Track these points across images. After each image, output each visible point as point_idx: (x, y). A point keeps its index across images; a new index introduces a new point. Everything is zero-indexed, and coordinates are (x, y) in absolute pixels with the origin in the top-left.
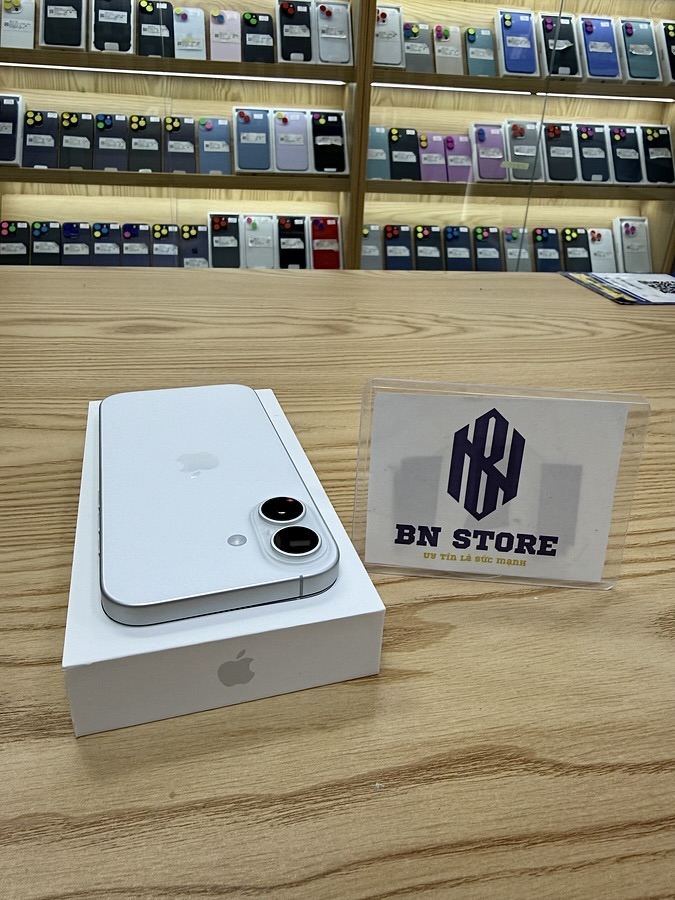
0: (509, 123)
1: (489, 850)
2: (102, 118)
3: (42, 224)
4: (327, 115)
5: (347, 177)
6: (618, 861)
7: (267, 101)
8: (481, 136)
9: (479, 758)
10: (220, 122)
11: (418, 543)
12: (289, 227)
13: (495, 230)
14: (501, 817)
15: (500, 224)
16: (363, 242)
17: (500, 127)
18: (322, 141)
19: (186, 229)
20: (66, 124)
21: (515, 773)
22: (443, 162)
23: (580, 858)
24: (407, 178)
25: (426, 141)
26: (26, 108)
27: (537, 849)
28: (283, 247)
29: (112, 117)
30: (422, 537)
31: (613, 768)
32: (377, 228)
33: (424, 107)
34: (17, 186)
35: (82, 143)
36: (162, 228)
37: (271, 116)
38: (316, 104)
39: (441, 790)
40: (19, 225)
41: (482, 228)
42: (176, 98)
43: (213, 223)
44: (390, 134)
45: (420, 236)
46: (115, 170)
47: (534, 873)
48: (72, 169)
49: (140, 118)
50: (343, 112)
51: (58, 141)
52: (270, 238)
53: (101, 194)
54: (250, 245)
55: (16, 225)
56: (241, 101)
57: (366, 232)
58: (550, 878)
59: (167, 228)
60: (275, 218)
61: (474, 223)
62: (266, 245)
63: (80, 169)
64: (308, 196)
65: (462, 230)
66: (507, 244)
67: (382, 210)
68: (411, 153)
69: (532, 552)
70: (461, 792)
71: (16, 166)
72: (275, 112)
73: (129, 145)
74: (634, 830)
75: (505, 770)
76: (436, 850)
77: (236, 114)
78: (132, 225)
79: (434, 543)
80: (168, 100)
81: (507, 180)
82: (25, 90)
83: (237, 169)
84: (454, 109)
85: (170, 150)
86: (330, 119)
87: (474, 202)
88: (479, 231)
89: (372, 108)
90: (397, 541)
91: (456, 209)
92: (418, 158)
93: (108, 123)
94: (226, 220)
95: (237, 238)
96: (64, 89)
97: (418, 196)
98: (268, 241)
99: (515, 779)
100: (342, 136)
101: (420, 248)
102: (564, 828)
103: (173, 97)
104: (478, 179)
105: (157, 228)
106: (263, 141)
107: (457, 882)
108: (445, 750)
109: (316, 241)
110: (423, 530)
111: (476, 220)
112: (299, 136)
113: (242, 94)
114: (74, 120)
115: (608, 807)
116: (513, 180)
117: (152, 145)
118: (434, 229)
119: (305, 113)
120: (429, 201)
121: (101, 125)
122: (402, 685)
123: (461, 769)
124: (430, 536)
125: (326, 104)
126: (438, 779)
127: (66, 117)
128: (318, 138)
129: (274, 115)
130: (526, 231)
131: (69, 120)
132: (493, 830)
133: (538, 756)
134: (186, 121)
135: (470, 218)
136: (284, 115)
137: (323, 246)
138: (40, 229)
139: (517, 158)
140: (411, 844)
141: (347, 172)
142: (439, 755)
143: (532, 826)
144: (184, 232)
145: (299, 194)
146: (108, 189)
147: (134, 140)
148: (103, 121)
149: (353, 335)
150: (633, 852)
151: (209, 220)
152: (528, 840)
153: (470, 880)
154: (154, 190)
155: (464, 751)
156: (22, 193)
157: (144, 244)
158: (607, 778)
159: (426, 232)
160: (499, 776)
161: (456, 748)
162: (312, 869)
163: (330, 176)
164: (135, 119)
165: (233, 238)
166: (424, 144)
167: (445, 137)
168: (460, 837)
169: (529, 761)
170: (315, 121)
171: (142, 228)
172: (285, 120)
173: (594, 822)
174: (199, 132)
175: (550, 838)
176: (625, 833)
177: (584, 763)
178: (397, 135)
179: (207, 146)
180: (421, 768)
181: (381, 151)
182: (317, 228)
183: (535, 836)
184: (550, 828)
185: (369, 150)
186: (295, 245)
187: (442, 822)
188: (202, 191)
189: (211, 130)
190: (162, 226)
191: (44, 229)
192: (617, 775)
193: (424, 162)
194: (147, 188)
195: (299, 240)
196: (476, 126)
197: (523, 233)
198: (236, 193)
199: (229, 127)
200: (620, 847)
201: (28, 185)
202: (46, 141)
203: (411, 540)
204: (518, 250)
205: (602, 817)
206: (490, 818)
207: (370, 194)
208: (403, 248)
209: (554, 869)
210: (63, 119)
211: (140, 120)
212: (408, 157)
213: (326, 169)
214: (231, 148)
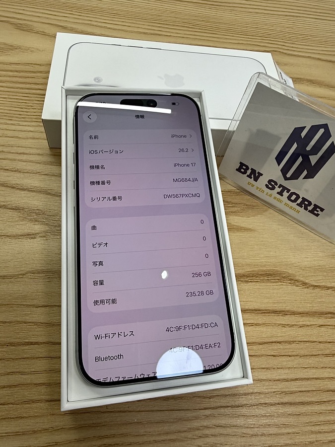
1: (267, 314)
6: (319, 327)
9: (271, 275)
11: (248, 176)
14: (275, 302)
21: (285, 284)
23: (304, 323)
27: (287, 317)
30: (251, 174)
31: (328, 288)
47: (284, 326)
58: (290, 329)
69: (306, 209)
70: (260, 289)
74: (330, 315)
79: (256, 179)
90: (237, 170)
99: (285, 286)
102: (300, 310)
108: (256, 269)
110: (253, 171)
115: (321, 304)
122: (241, 234)
123: (262, 279)
124: (255, 175)
126: (251, 282)
132: (271, 307)
133: (297, 278)
142: (253, 271)
143: (287, 308)
150: (326, 324)
152: (284, 313)
153: (257, 325)
155: (264, 271)
158: (324, 292)
160: (278, 284)
161: (261, 269)
168: (256, 307)
169: (292, 280)
173: (314, 310)
175: (294, 313)
176: (326, 316)
177: (315, 284)
180: (244, 276)
183: (288, 311)
184: (295, 309)
192: (329, 291)
200: (321, 321)
203: (244, 173)
205: (318, 308)
209: (293, 326)
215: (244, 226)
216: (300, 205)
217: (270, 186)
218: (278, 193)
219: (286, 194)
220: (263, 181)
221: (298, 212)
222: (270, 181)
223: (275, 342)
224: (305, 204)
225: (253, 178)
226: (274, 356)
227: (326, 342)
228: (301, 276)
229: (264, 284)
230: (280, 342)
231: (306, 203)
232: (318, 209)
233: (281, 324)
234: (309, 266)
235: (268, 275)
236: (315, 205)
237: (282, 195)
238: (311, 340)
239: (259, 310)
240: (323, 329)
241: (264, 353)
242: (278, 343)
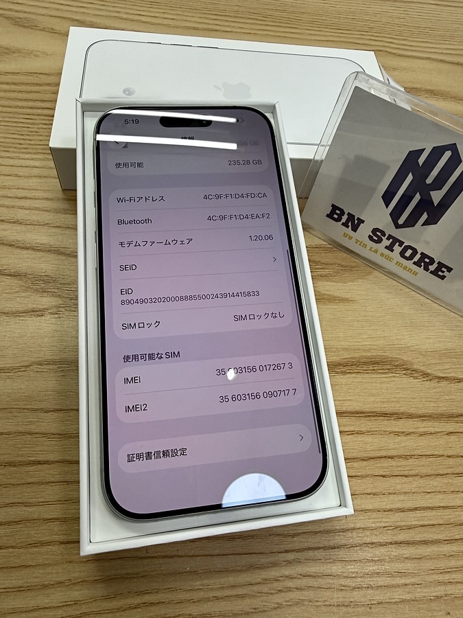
1: (373, 418)
6: (447, 434)
9: (378, 363)
11: (343, 224)
14: (384, 400)
21: (398, 375)
23: (426, 430)
27: (402, 421)
30: (348, 221)
47: (397, 434)
58: (406, 438)
69: (426, 269)
70: (363, 382)
79: (355, 229)
90: (328, 216)
99: (398, 379)
102: (420, 412)
108: (357, 355)
110: (351, 217)
115: (450, 403)
122: (335, 307)
123: (365, 369)
124: (354, 223)
126: (349, 373)
132: (378, 408)
133: (415, 367)
142: (352, 358)
143: (401, 408)
150: (457, 431)
152: (398, 416)
153: (359, 433)
155: (368, 358)
160: (387, 376)
161: (364, 354)
168: (358, 409)
169: (408, 370)
173: (440, 410)
175: (411, 416)
176: (456, 419)
177: (441, 375)
180: (340, 364)
183: (402, 414)
184: (412, 411)
200: (450, 427)
203: (338, 220)
205: (445, 409)
209: (409, 434)
215: (339, 295)
216: (417, 264)
217: (375, 238)
218: (386, 247)
219: (397, 249)
220: (365, 230)
221: (416, 274)
222: (375, 231)
223: (385, 457)
224: (425, 261)
225: (350, 227)
226: (384, 476)
227: (458, 456)
228: (421, 364)
229: (367, 376)
230: (391, 457)
231: (427, 260)
232: (443, 269)
233: (393, 432)
234: (432, 350)
235: (374, 364)
236: (439, 263)
237: (392, 251)
238: (436, 453)
239: (362, 413)
240: (453, 438)
241: (370, 472)
242: (389, 458)
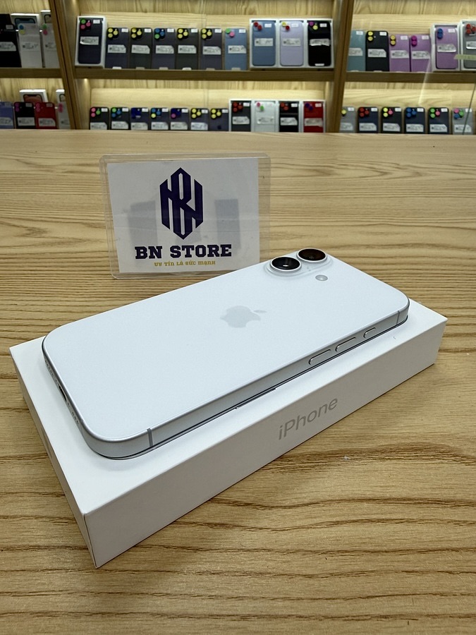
0: (463, 23)
1: (425, 506)
2: (158, 31)
3: (117, 108)
4: (319, 22)
5: (332, 70)
7: (276, 14)
8: (439, 34)
9: (420, 450)
10: (240, 31)
12: (287, 109)
13: (446, 110)
14: (435, 487)
15: (450, 105)
16: (342, 120)
17: (456, 26)
18: (315, 43)
19: (214, 111)
20: (134, 36)
21: (446, 461)
22: (407, 56)
24: (378, 70)
25: (395, 40)
26: (108, 25)
27: (461, 509)
28: (282, 124)
29: (165, 30)
32: (353, 109)
33: (394, 13)
34: (101, 82)
35: (144, 49)
36: (197, 111)
37: (278, 25)
38: (312, 14)
39: (392, 466)
40: (103, 110)
41: (435, 109)
42: (209, 14)
43: (233, 107)
44: (367, 36)
45: (386, 115)
46: (166, 69)
47: (458, 523)
48: (138, 68)
49: (184, 30)
50: (332, 20)
51: (129, 49)
52: (273, 117)
53: (156, 87)
54: (259, 122)
55: (100, 110)
56: (256, 14)
57: (344, 112)
58: (470, 528)
59: (201, 111)
60: (277, 102)
61: (430, 105)
62: (270, 122)
63: (143, 69)
64: (302, 86)
65: (419, 110)
66: (454, 121)
67: (357, 95)
68: (383, 50)
70: (406, 468)
71: (101, 67)
72: (280, 21)
73: (176, 49)
75: (439, 459)
76: (386, 500)
77: (252, 24)
78: (177, 109)
80: (204, 16)
81: (458, 70)
82: (106, 13)
83: (251, 66)
84: (419, 13)
85: (205, 53)
86: (322, 25)
87: (430, 88)
88: (433, 111)
89: (354, 16)
91: (416, 94)
92: (388, 54)
93: (162, 34)
94: (242, 105)
95: (250, 117)
96: (133, 11)
97: (386, 84)
98: (271, 120)
99: (446, 465)
100: (330, 38)
101: (385, 124)
103: (208, 13)
104: (434, 69)
105: (194, 111)
106: (271, 44)
107: (401, 521)
108: (395, 442)
109: (307, 119)
111: (430, 102)
112: (298, 39)
113: (257, 9)
114: (139, 33)
116: (464, 69)
117: (191, 49)
118: (397, 110)
119: (303, 21)
120: (394, 88)
121: (157, 36)
123: (406, 455)
125: (319, 14)
126: (389, 459)
127: (134, 31)
128: (312, 40)
129: (280, 24)
130: (471, 111)
131: (136, 33)
132: (428, 494)
133: (465, 453)
134: (216, 31)
135: (426, 101)
136: (287, 24)
137: (311, 123)
138: (116, 113)
139: (467, 51)
140: (369, 494)
141: (332, 66)
142: (390, 445)
143: (457, 495)
144: (212, 114)
145: (295, 84)
146: (161, 82)
147: (180, 47)
148: (159, 33)
149: (335, 177)
151: (230, 105)
152: (455, 503)
153: (410, 521)
154: (192, 82)
155: (408, 444)
156: (105, 87)
157: (184, 123)
159: (391, 112)
160: (433, 462)
161: (403, 441)
162: (300, 500)
163: (319, 70)
164: (181, 31)
165: (246, 117)
166: (393, 43)
167: (410, 37)
168: (404, 495)
169: (457, 456)
170: (310, 27)
171: (183, 111)
172: (288, 28)
174: (225, 39)
175: (471, 504)
178: (372, 36)
179: (231, 49)
180: (377, 451)
181: (359, 49)
182: (307, 109)
183: (460, 501)
185: (350, 49)
186: (290, 122)
187: (391, 484)
188: (226, 82)
189: (234, 37)
190: (197, 109)
191: (119, 113)
193: (392, 57)
194: (188, 82)
195: (294, 119)
196: (436, 26)
197: (469, 112)
198: (250, 84)
199: (246, 34)
201: (108, 81)
202: (121, 49)
204: (463, 126)
206: (426, 486)
207: (348, 83)
208: (372, 124)
210: (132, 33)
211: (184, 31)
212: (381, 53)
213: (316, 65)
214: (248, 50)
223: (448, 549)
226: (450, 573)
228: (471, 450)
229: (411, 462)
230: (457, 550)
233: (452, 521)
235: (416, 450)
239: (410, 499)
241: (430, 567)
242: (453, 550)
